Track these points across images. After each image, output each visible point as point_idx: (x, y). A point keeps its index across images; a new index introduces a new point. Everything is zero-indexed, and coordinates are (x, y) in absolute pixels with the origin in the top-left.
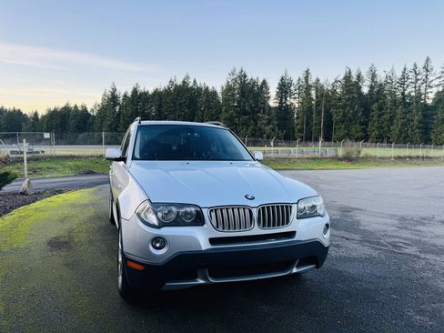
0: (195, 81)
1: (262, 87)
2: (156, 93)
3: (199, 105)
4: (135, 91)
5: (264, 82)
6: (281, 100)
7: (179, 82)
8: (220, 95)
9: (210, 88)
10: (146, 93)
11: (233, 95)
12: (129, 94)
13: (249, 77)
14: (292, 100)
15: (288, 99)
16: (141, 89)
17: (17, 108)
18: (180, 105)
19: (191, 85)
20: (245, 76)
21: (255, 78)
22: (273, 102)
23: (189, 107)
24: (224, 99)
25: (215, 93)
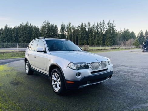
0: (30, 24)
1: (55, 27)
2: (15, 28)
3: (32, 33)
4: (6, 27)
5: (56, 26)
6: (62, 32)
7: (24, 24)
8: (40, 30)
9: (37, 27)
10: (11, 28)
11: (45, 30)
12: (3, 28)
13: (51, 24)
14: (65, 32)
15: (64, 32)
16: (8, 27)
18: (25, 33)
19: (29, 25)
20: (49, 23)
21: (53, 24)
23: (29, 34)
24: (42, 31)
25: (38, 29)
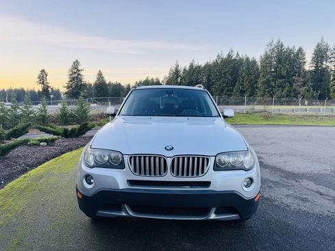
0: (238, 54)
1: (298, 54)
2: (207, 66)
3: (240, 73)
4: (191, 66)
5: (300, 50)
6: (317, 63)
7: (225, 56)
8: (259, 63)
9: (251, 59)
10: (199, 67)
11: (271, 62)
12: (188, 68)
13: (286, 46)
14: (328, 64)
15: (324, 63)
16: (196, 64)
17: (118, 83)
18: (225, 73)
19: (234, 57)
20: (282, 46)
21: (291, 47)
22: (308, 66)
23: (232, 75)
24: (263, 67)
25: (254, 62)
